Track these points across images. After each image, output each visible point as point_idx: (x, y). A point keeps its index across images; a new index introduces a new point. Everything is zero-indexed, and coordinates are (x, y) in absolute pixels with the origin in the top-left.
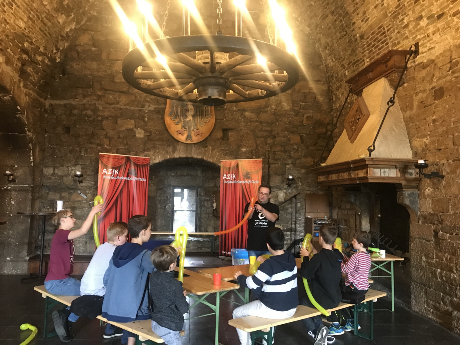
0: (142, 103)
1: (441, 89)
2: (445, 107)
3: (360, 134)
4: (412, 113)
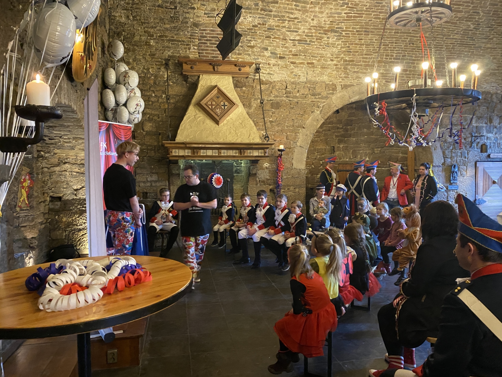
1: (278, 103)
2: (281, 116)
3: (227, 119)
4: (250, 111)
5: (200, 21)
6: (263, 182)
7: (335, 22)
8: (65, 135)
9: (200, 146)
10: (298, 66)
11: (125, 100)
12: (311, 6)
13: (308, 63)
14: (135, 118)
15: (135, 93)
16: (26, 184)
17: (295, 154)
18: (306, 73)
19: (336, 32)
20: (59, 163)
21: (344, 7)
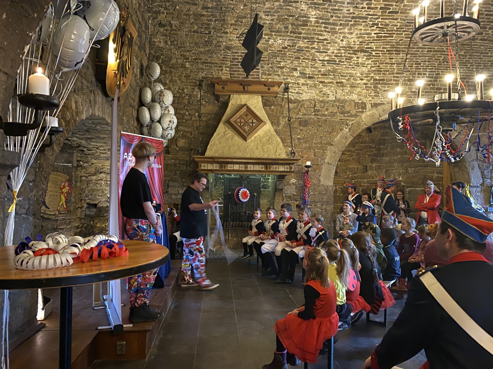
1: (306, 121)
2: (309, 133)
3: (255, 135)
4: (278, 129)
5: (232, 45)
6: (290, 197)
7: (364, 42)
8: (101, 146)
9: (228, 160)
10: (327, 86)
11: (159, 117)
12: (340, 28)
13: (337, 83)
14: (168, 134)
15: (169, 111)
16: (65, 190)
17: (323, 171)
18: (335, 92)
19: (366, 52)
20: (96, 172)
21: (374, 28)
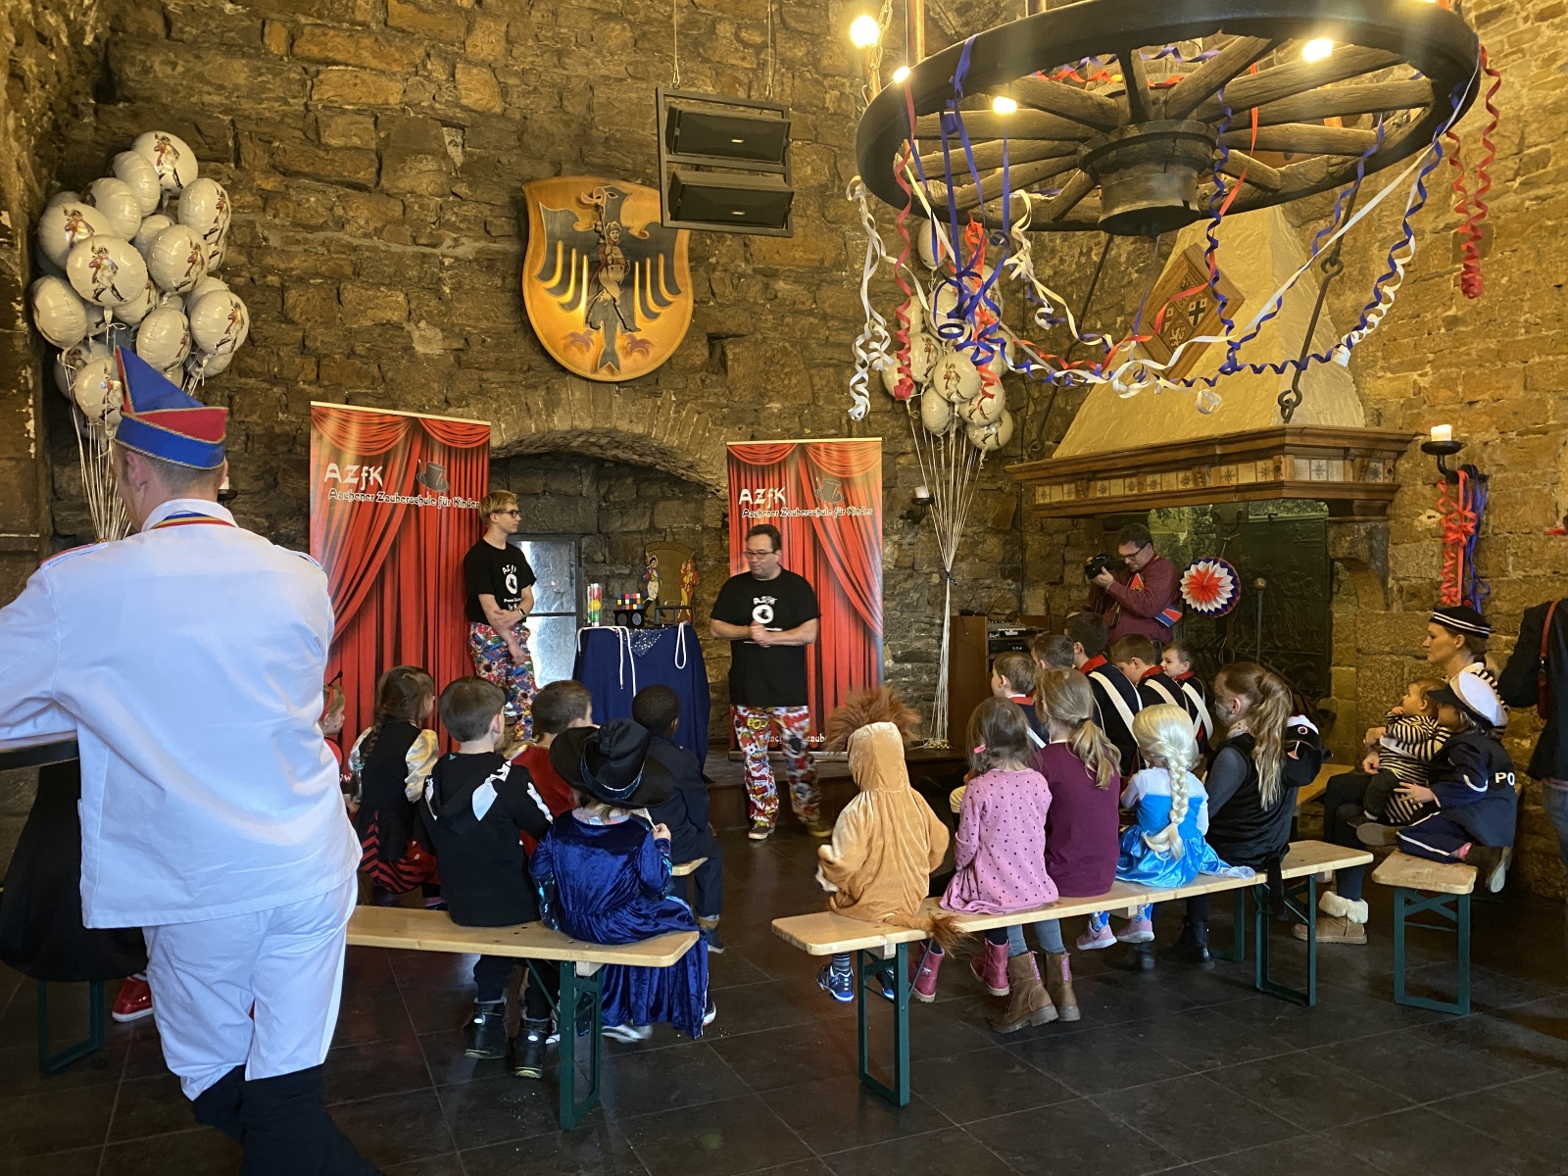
0: (428, 230)
3: (1204, 357)
